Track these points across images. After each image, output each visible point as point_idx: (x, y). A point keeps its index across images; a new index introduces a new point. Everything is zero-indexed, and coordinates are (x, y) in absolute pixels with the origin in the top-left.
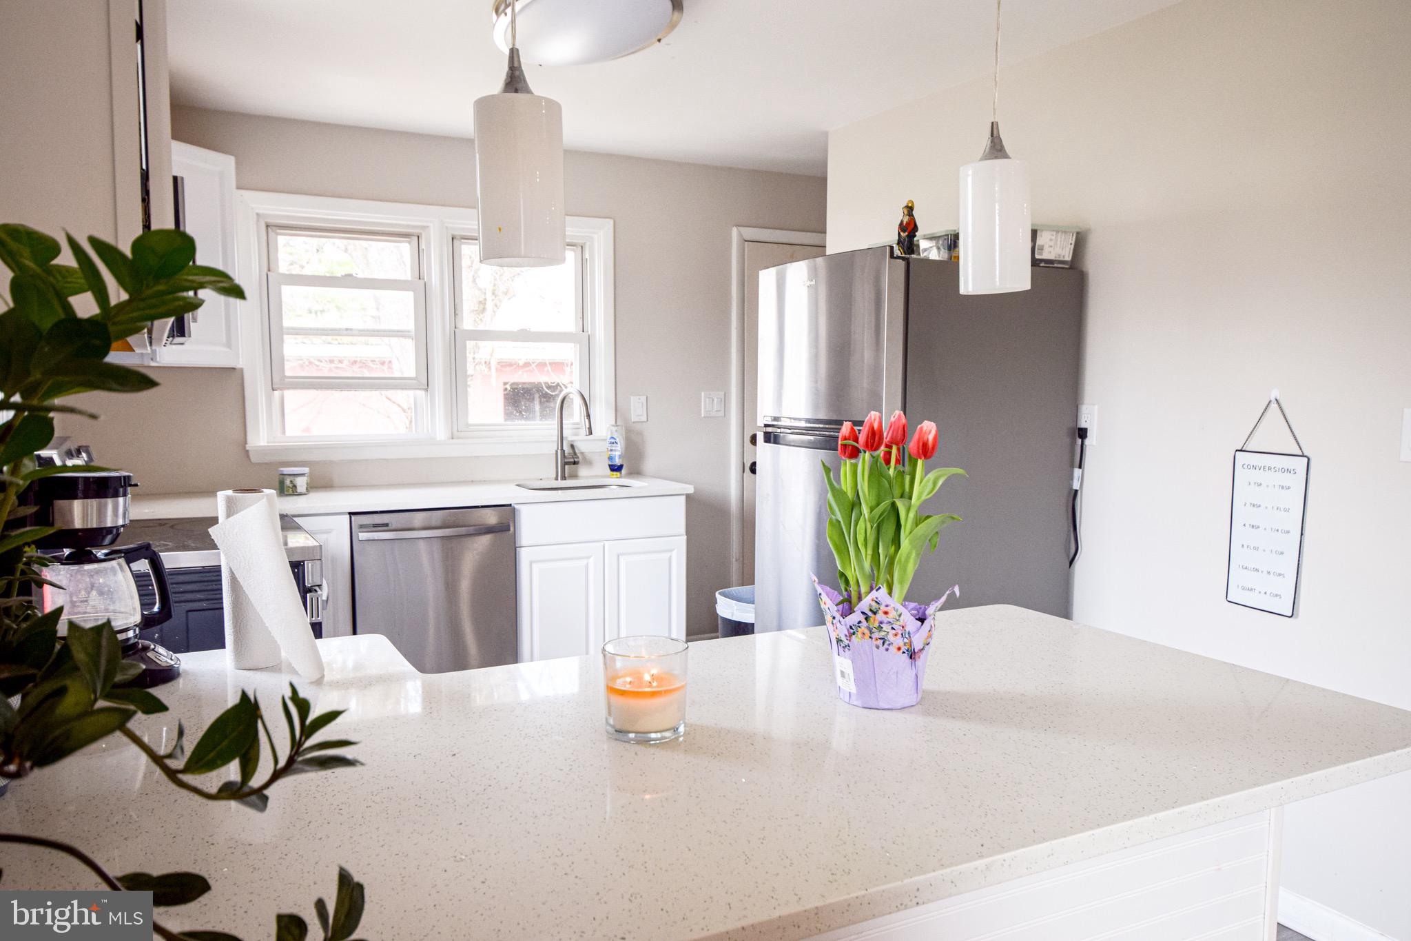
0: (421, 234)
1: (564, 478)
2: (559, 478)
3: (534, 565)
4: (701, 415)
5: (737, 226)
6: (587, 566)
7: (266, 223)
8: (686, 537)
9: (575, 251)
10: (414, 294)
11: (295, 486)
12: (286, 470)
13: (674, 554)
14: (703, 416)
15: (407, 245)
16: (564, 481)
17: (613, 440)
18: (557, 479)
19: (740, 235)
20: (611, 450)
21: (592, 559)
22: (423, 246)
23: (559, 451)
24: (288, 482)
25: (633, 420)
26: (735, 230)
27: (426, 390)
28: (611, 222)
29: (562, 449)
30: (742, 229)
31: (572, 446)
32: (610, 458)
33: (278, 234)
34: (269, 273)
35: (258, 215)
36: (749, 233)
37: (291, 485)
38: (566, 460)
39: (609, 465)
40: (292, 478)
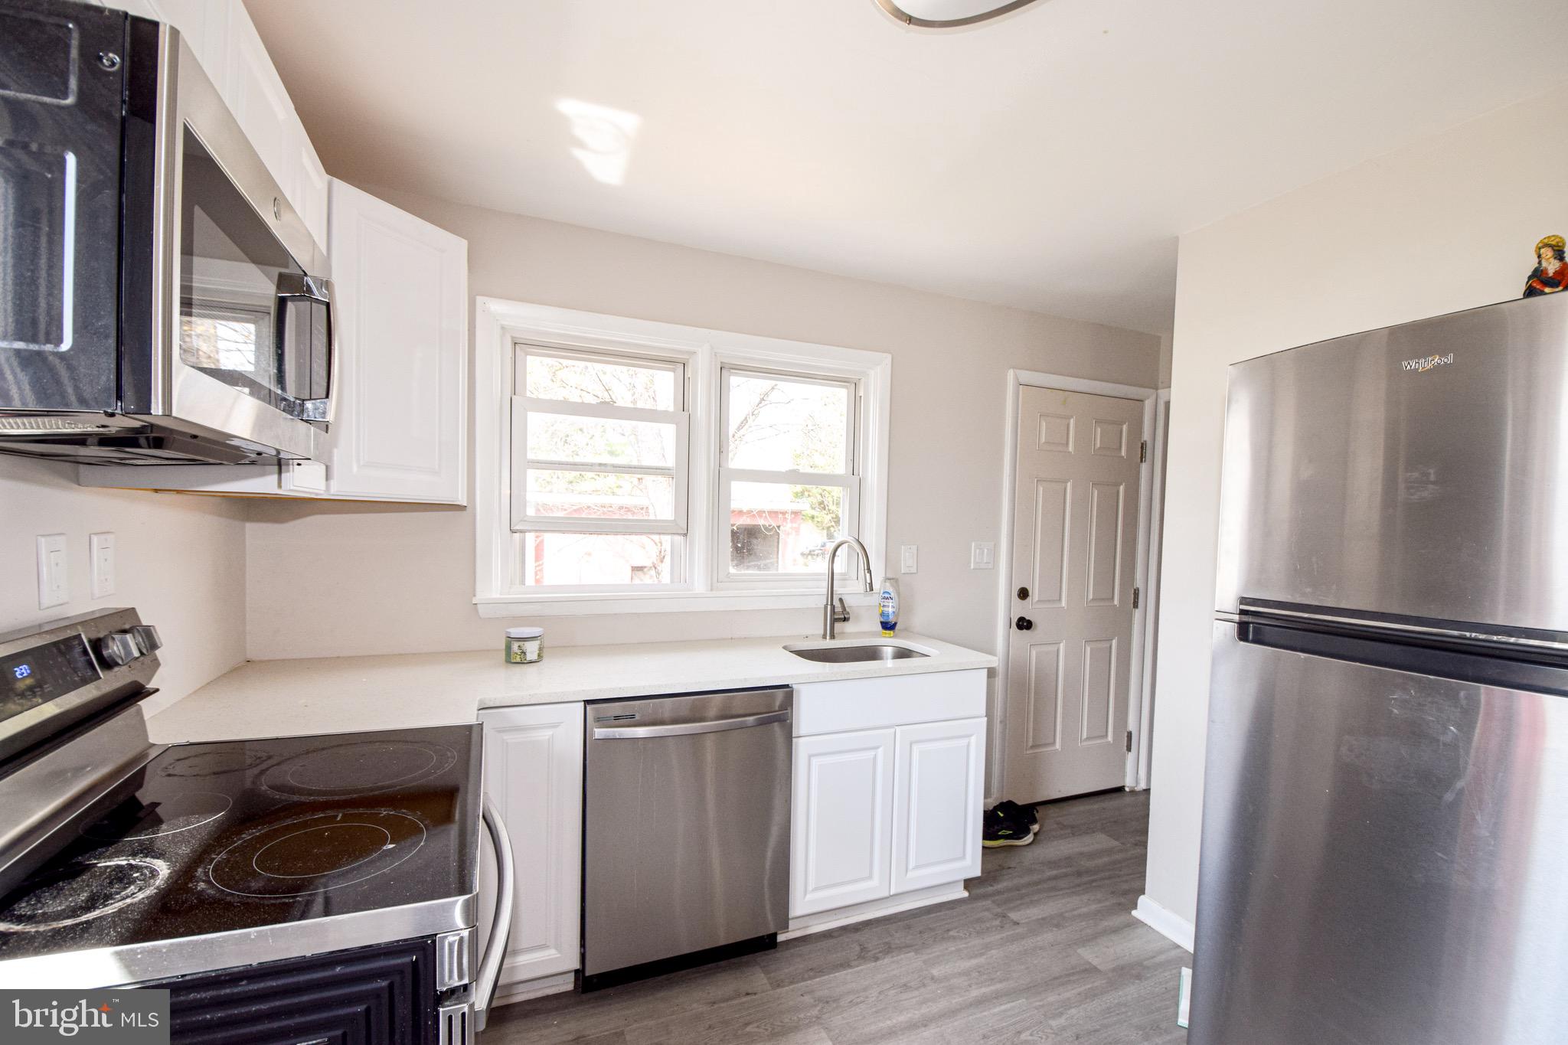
0: (688, 362)
1: (833, 637)
2: (828, 638)
3: (814, 761)
4: (970, 566)
5: (1013, 368)
6: (875, 758)
7: (512, 338)
8: (986, 719)
9: (847, 388)
10: (677, 427)
11: (524, 653)
12: (515, 632)
13: (973, 739)
14: (972, 567)
15: (671, 374)
16: (833, 641)
17: (886, 595)
18: (824, 637)
19: (1016, 378)
20: (884, 606)
21: (881, 749)
22: (689, 374)
23: (829, 607)
24: (515, 646)
25: (903, 572)
26: (1011, 373)
27: (685, 535)
28: (889, 357)
29: (832, 604)
30: (1018, 372)
31: (841, 600)
32: (882, 614)
33: (527, 354)
34: (514, 397)
35: (503, 328)
36: (1027, 376)
37: (519, 652)
38: (836, 617)
39: (882, 623)
40: (521, 643)
